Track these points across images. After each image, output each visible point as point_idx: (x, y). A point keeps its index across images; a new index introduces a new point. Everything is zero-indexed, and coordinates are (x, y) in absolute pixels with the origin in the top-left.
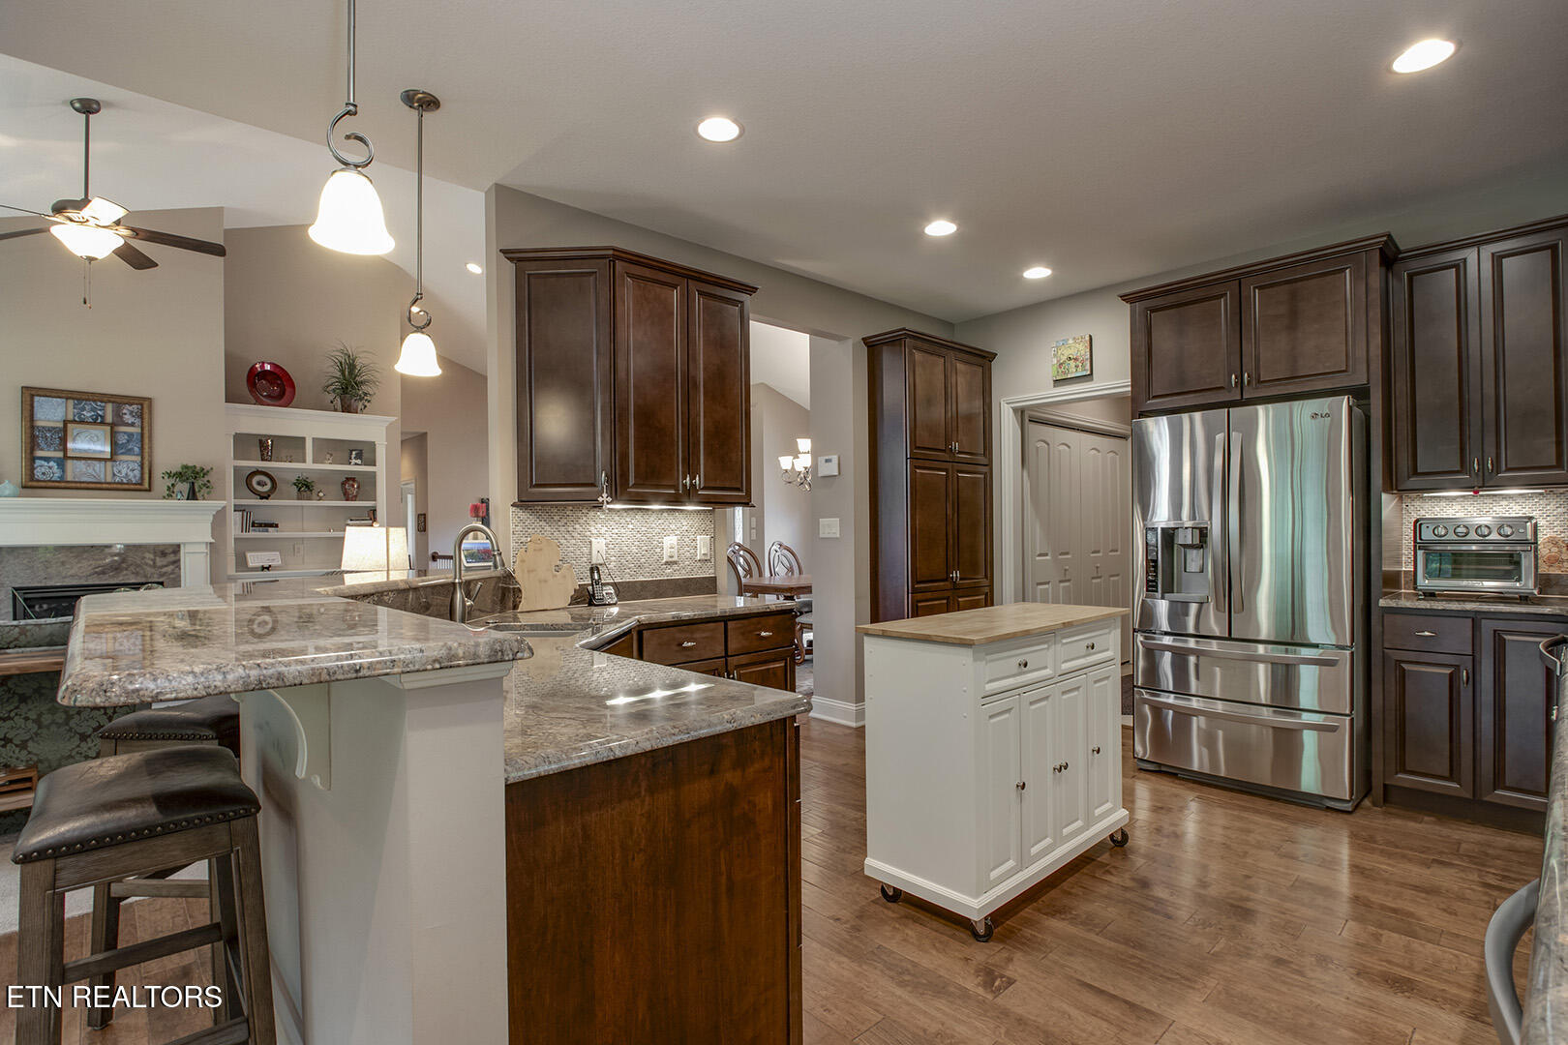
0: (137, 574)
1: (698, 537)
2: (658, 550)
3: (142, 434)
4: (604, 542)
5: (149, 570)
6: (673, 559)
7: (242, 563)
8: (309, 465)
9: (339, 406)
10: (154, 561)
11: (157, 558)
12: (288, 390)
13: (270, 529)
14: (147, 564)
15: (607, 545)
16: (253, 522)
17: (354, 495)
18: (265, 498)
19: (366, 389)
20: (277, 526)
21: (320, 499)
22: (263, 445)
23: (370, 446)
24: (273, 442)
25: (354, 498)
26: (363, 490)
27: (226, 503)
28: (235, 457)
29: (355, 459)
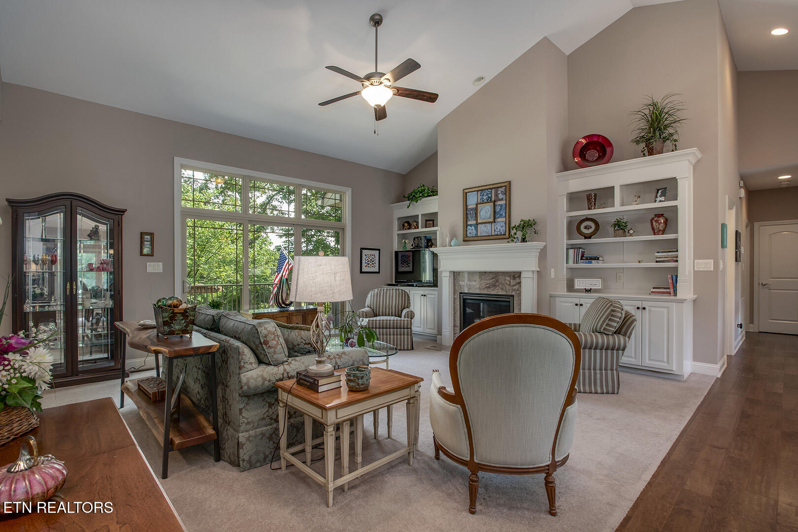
0: (502, 289)
3: (506, 204)
5: (508, 287)
7: (571, 287)
8: (618, 207)
9: (647, 154)
10: (510, 282)
11: (511, 280)
12: (608, 150)
13: (593, 261)
14: (507, 284)
16: (582, 256)
17: (661, 229)
18: (590, 238)
19: (671, 130)
20: (598, 259)
21: (631, 235)
22: (589, 198)
23: (674, 181)
24: (595, 195)
25: (661, 232)
26: (668, 224)
27: (545, 243)
28: (569, 210)
29: (661, 196)
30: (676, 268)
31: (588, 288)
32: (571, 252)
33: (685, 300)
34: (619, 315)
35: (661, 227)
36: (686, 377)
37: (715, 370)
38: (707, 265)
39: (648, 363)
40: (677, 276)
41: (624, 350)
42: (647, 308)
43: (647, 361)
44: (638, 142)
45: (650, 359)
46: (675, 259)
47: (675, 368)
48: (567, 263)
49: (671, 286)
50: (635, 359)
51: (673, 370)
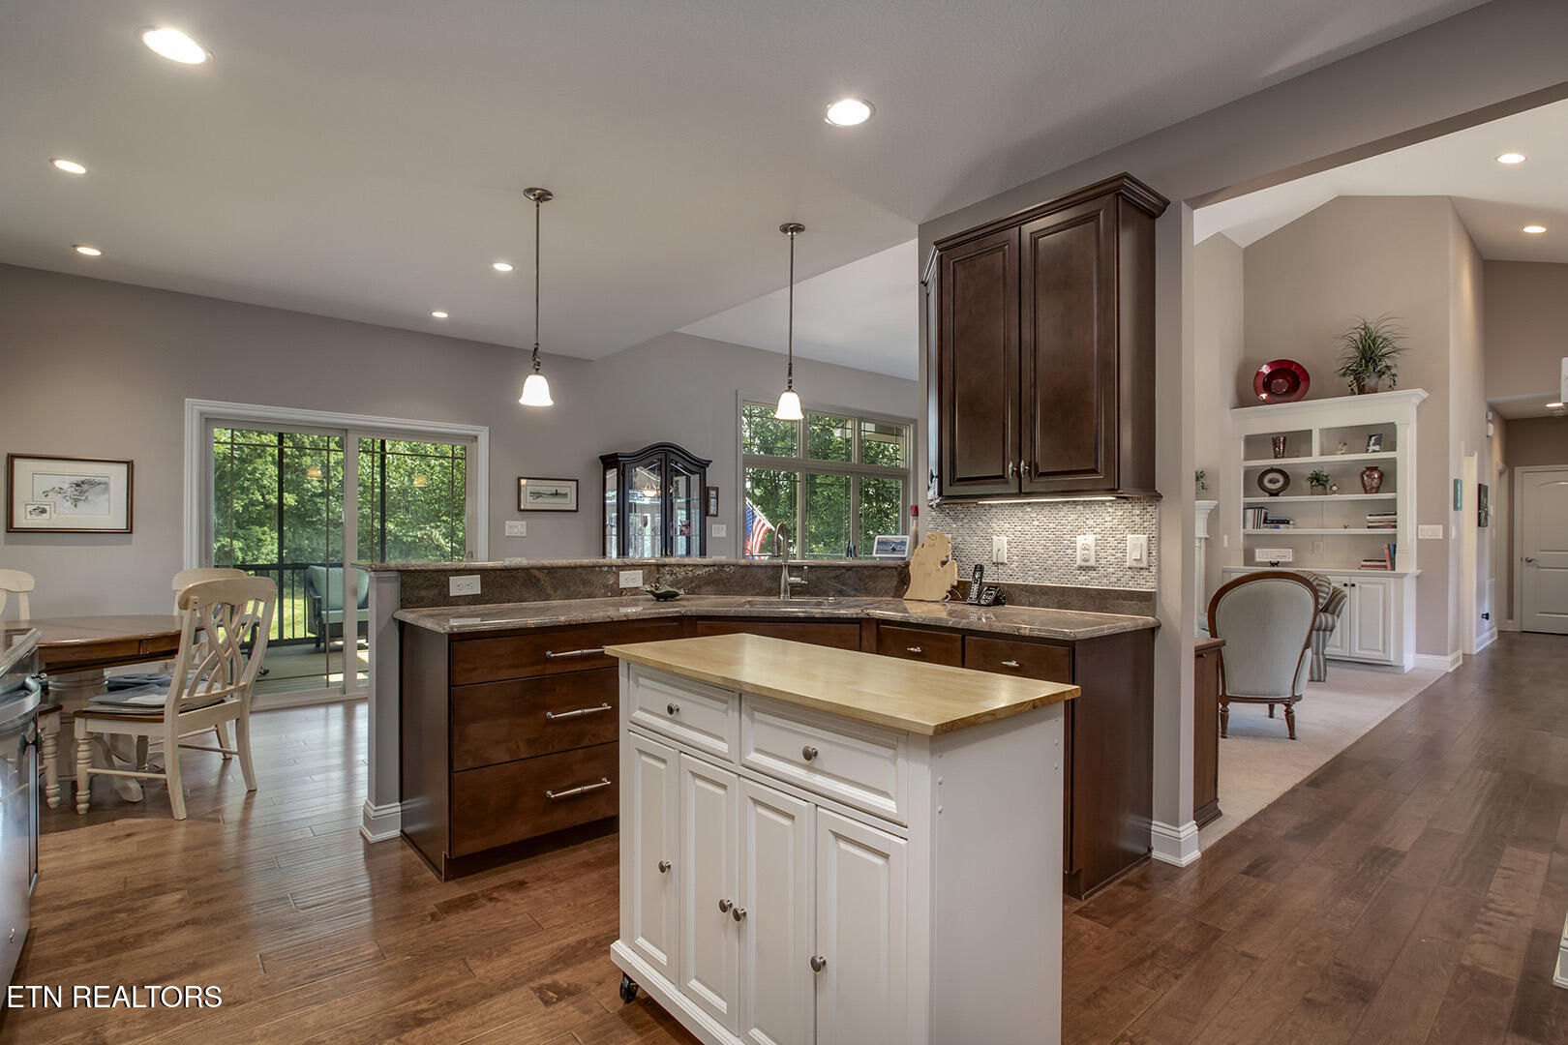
1: (1129, 536)
2: (1069, 551)
4: (1006, 539)
6: (1087, 564)
7: (1249, 560)
8: (1316, 458)
9: (1356, 390)
12: (1302, 383)
13: (1281, 525)
15: (1009, 543)
16: (1266, 519)
17: (1374, 485)
18: (1277, 495)
19: (1388, 362)
20: (1288, 523)
21: (1334, 492)
22: (1275, 443)
23: (1392, 426)
24: (1285, 439)
25: (1374, 490)
26: (1384, 479)
27: (1216, 502)
28: (1246, 459)
29: (1374, 445)
30: (1394, 536)
31: (1274, 560)
32: (1250, 513)
33: (1405, 574)
34: (1327, 590)
35: (1375, 483)
36: (1406, 671)
37: (1444, 664)
38: (1434, 532)
39: (1358, 653)
40: (1395, 546)
41: (1331, 630)
42: (1357, 585)
43: (1357, 651)
44: (1344, 375)
45: (1360, 648)
46: (1393, 524)
47: (1392, 658)
48: (1244, 527)
49: (1387, 558)
50: (1342, 648)
51: (1389, 661)
